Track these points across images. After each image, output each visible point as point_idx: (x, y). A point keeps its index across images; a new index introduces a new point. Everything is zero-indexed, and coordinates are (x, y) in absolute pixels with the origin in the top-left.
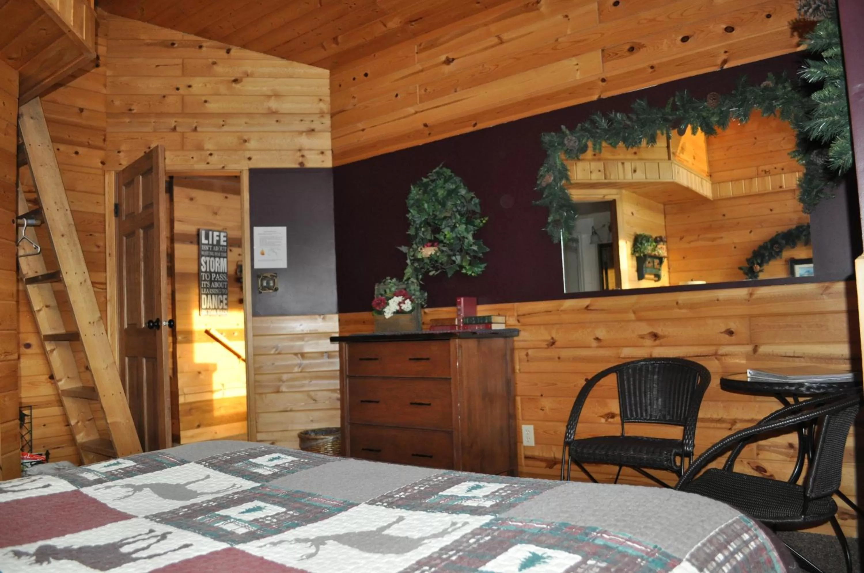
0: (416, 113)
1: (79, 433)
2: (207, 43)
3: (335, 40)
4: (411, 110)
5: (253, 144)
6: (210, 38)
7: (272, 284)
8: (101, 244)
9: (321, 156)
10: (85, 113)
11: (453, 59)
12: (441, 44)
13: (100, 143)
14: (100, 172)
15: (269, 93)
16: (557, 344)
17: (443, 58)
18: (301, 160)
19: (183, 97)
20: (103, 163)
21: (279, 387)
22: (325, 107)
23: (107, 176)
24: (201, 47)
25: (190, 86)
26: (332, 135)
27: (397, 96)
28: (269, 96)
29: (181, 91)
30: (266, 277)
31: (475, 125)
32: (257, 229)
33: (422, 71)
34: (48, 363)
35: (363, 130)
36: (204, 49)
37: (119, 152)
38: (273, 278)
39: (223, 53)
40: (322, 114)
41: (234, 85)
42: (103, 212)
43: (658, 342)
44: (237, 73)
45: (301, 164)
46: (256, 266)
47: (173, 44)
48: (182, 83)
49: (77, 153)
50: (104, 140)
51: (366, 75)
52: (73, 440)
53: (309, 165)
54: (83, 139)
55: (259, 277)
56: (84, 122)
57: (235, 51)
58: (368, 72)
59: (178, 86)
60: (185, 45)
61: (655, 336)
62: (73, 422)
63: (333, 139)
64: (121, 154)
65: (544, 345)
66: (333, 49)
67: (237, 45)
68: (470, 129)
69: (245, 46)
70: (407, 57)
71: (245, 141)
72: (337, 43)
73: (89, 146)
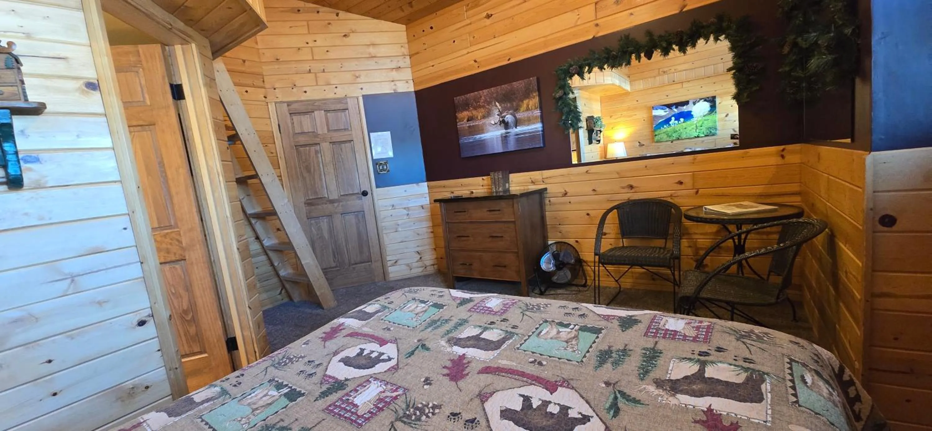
0: (468, 53)
1: (280, 270)
2: (322, 9)
3: (410, 3)
4: (465, 52)
5: (362, 79)
6: (324, 6)
7: (385, 167)
8: (274, 151)
9: (406, 84)
10: (247, 63)
11: (492, 15)
12: (483, 4)
13: (261, 84)
14: (264, 103)
15: (369, 43)
16: (568, 194)
17: (485, 14)
18: (394, 87)
19: (311, 48)
20: (265, 97)
21: (397, 229)
22: (405, 51)
23: (269, 106)
24: (318, 12)
25: (315, 41)
26: (412, 70)
27: (454, 42)
28: (368, 45)
29: (310, 45)
30: (381, 164)
31: (509, 59)
32: (372, 134)
33: (470, 24)
34: (254, 230)
35: (433, 66)
36: (320, 14)
37: (275, 89)
38: (386, 164)
39: (334, 15)
40: (404, 55)
41: (344, 38)
42: (270, 130)
43: (633, 191)
44: (346, 31)
45: (394, 90)
46: (374, 158)
47: (299, 11)
48: (310, 39)
49: (247, 92)
50: (263, 81)
51: (432, 28)
52: (278, 275)
53: (400, 90)
54: (249, 82)
55: (377, 164)
56: (248, 70)
57: (342, 14)
58: (433, 26)
59: (308, 41)
60: (308, 11)
61: (631, 187)
62: (276, 264)
63: (412, 73)
64: (276, 91)
65: (560, 195)
66: (408, 10)
67: (343, 10)
68: (505, 63)
69: (348, 10)
70: (459, 14)
71: (357, 77)
72: (412, 7)
73: (254, 86)
